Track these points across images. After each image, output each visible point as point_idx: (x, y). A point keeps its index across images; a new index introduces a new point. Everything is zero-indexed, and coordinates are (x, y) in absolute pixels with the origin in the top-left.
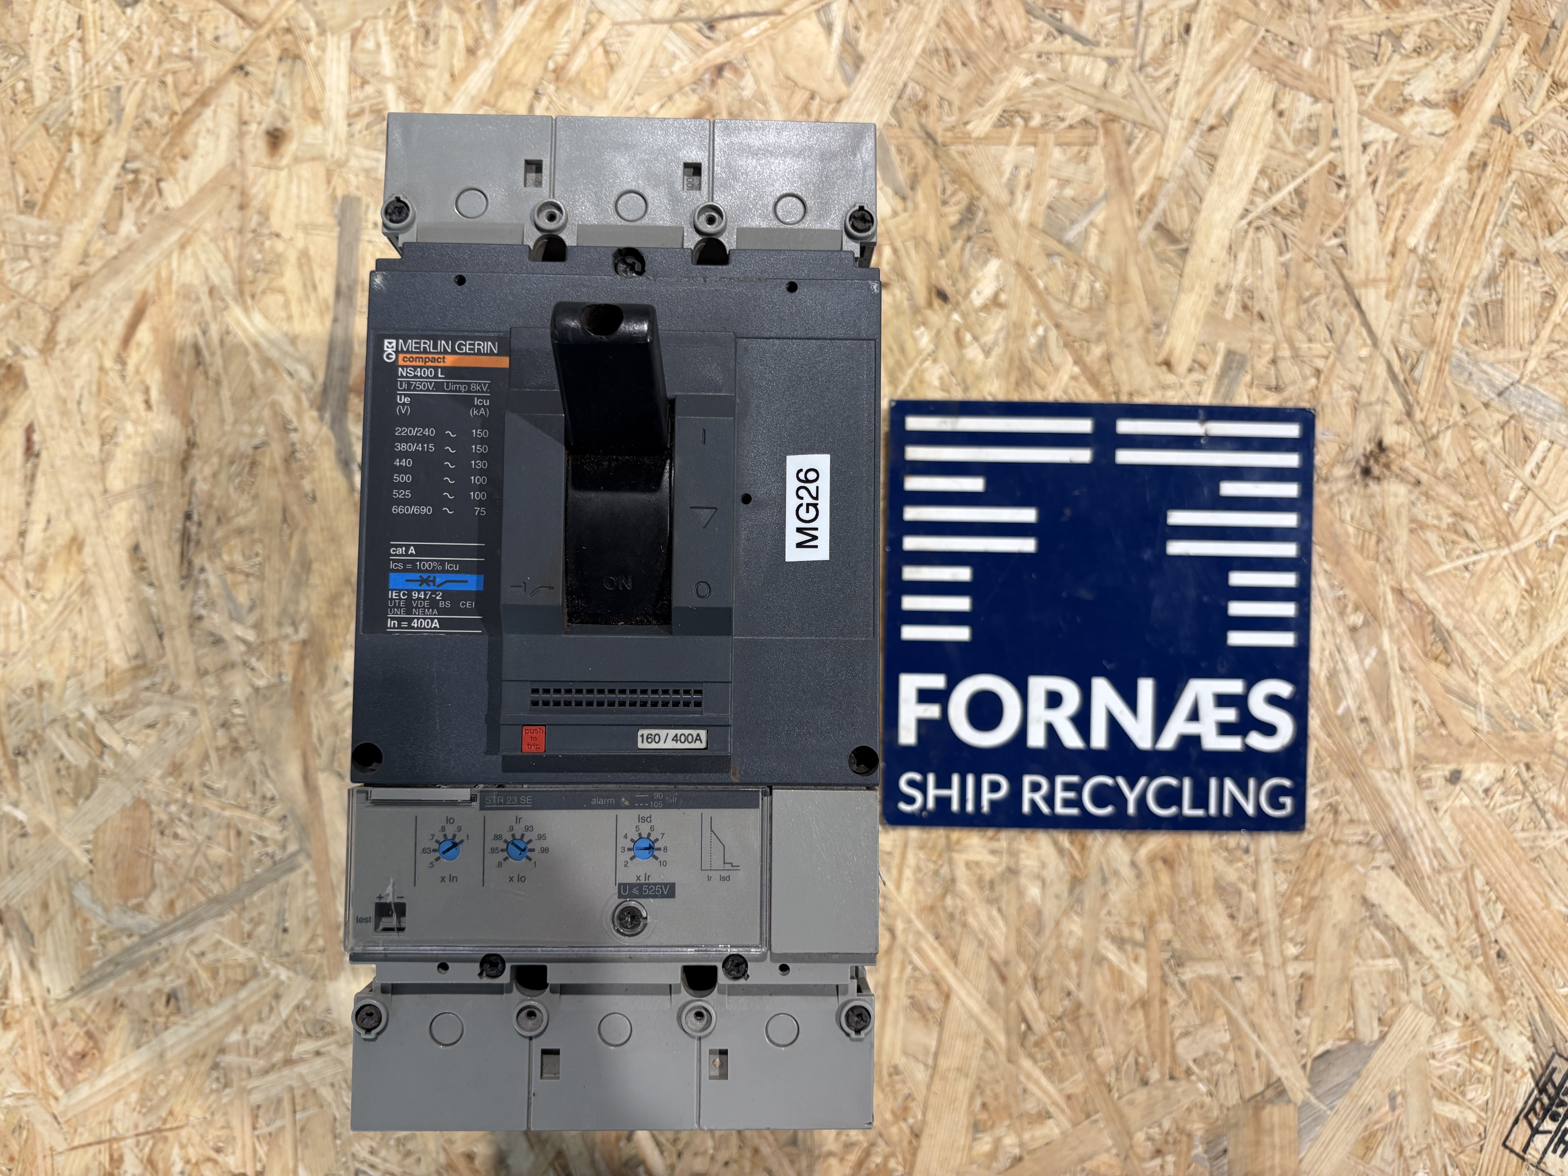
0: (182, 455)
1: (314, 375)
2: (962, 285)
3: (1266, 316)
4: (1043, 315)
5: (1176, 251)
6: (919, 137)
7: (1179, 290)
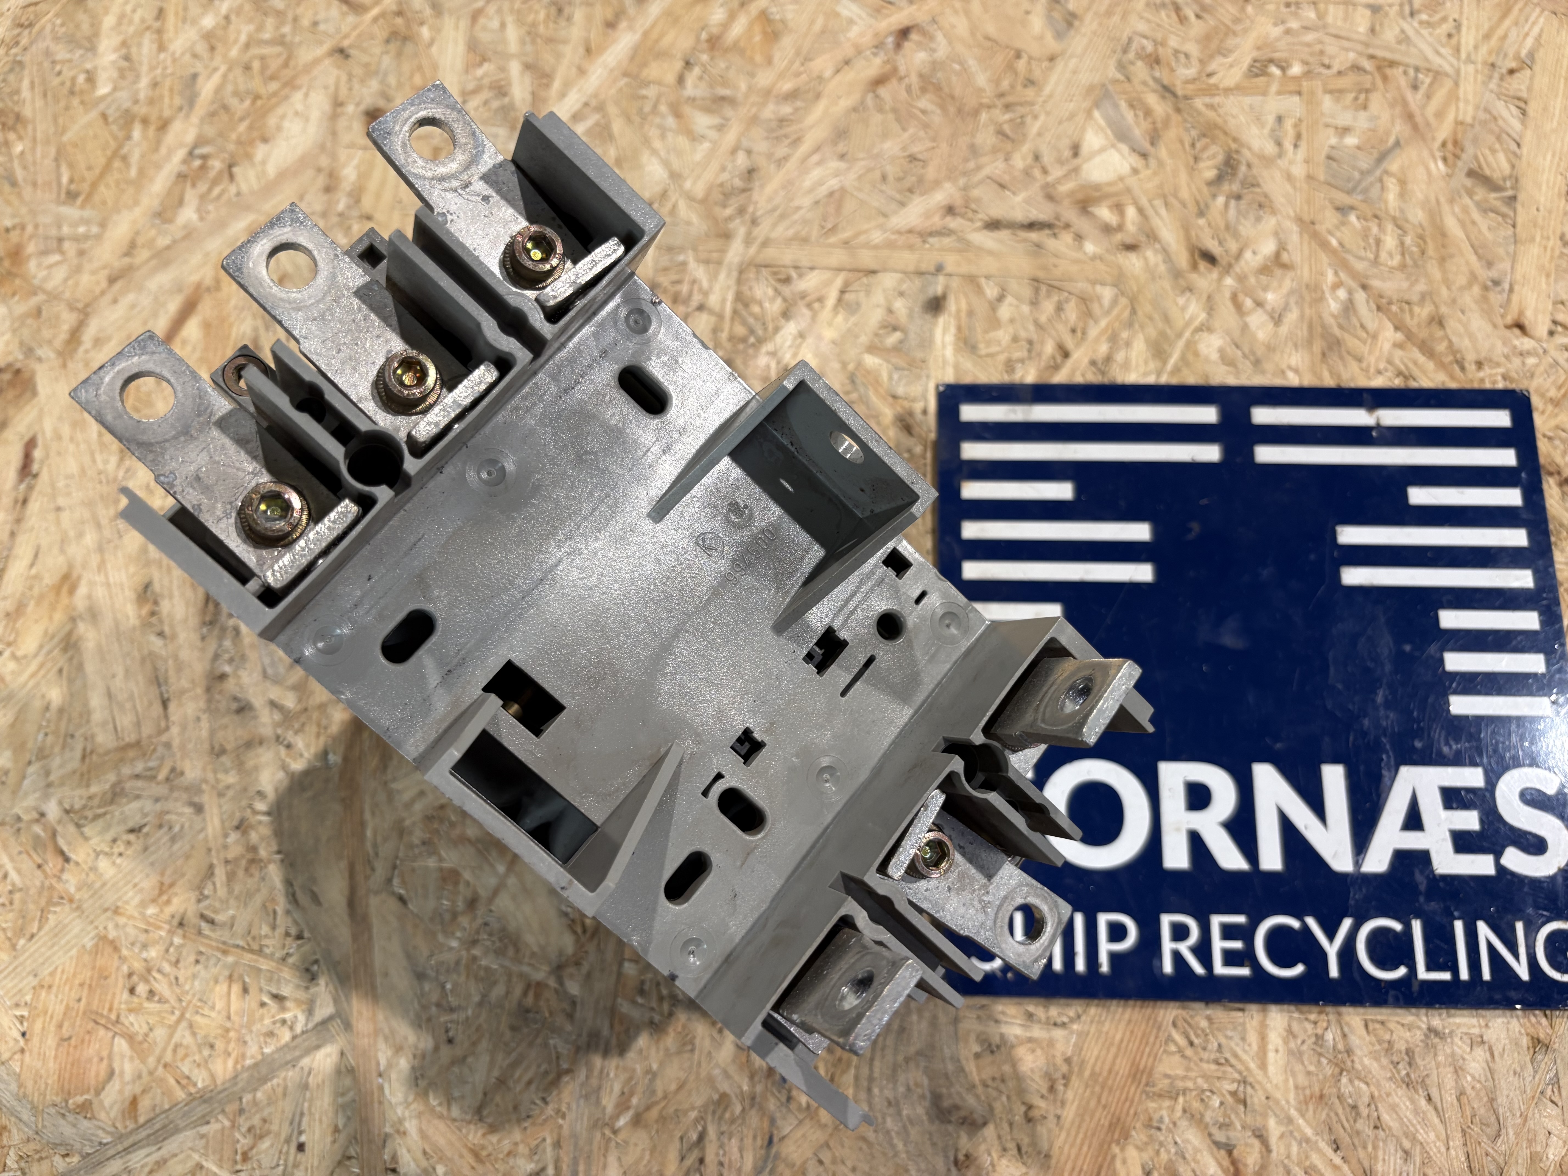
2: (1232, 246)
4: (1342, 275)
5: (1502, 199)
6: (1154, 91)
7: (1515, 242)
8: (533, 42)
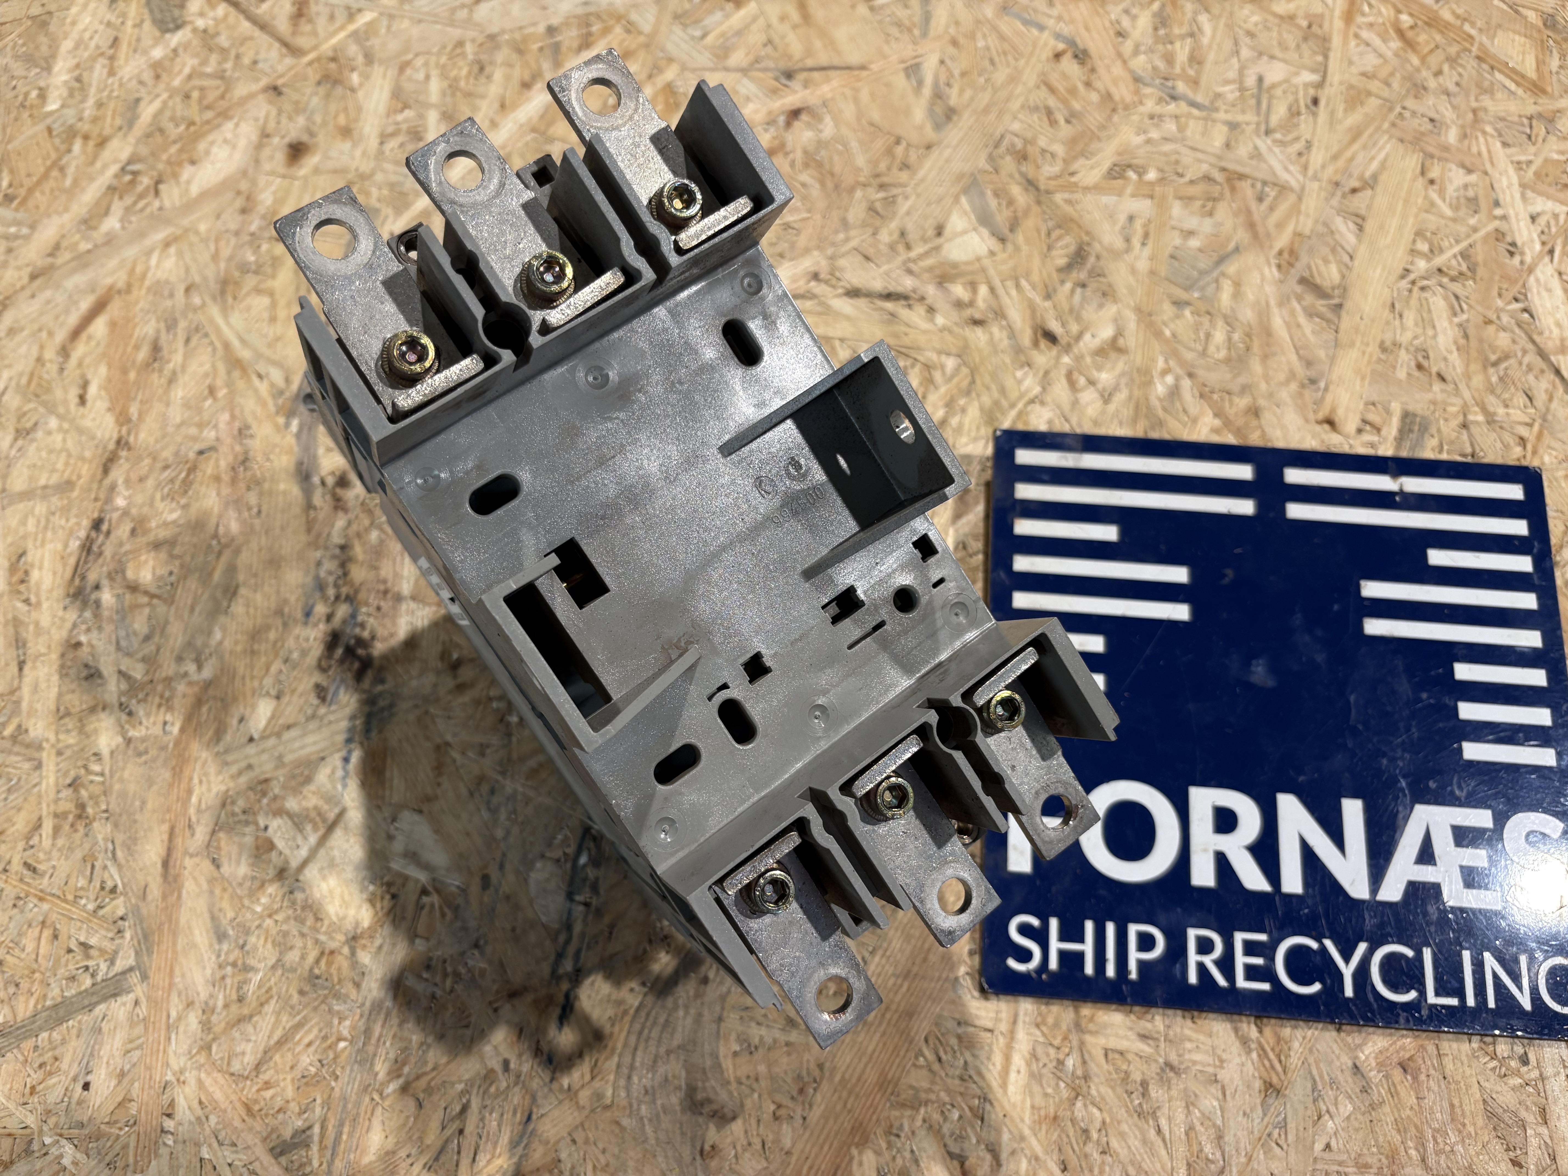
4: (1172, 363)
5: (1328, 306)
6: (1019, 184)
7: (1336, 346)
8: (453, 95)
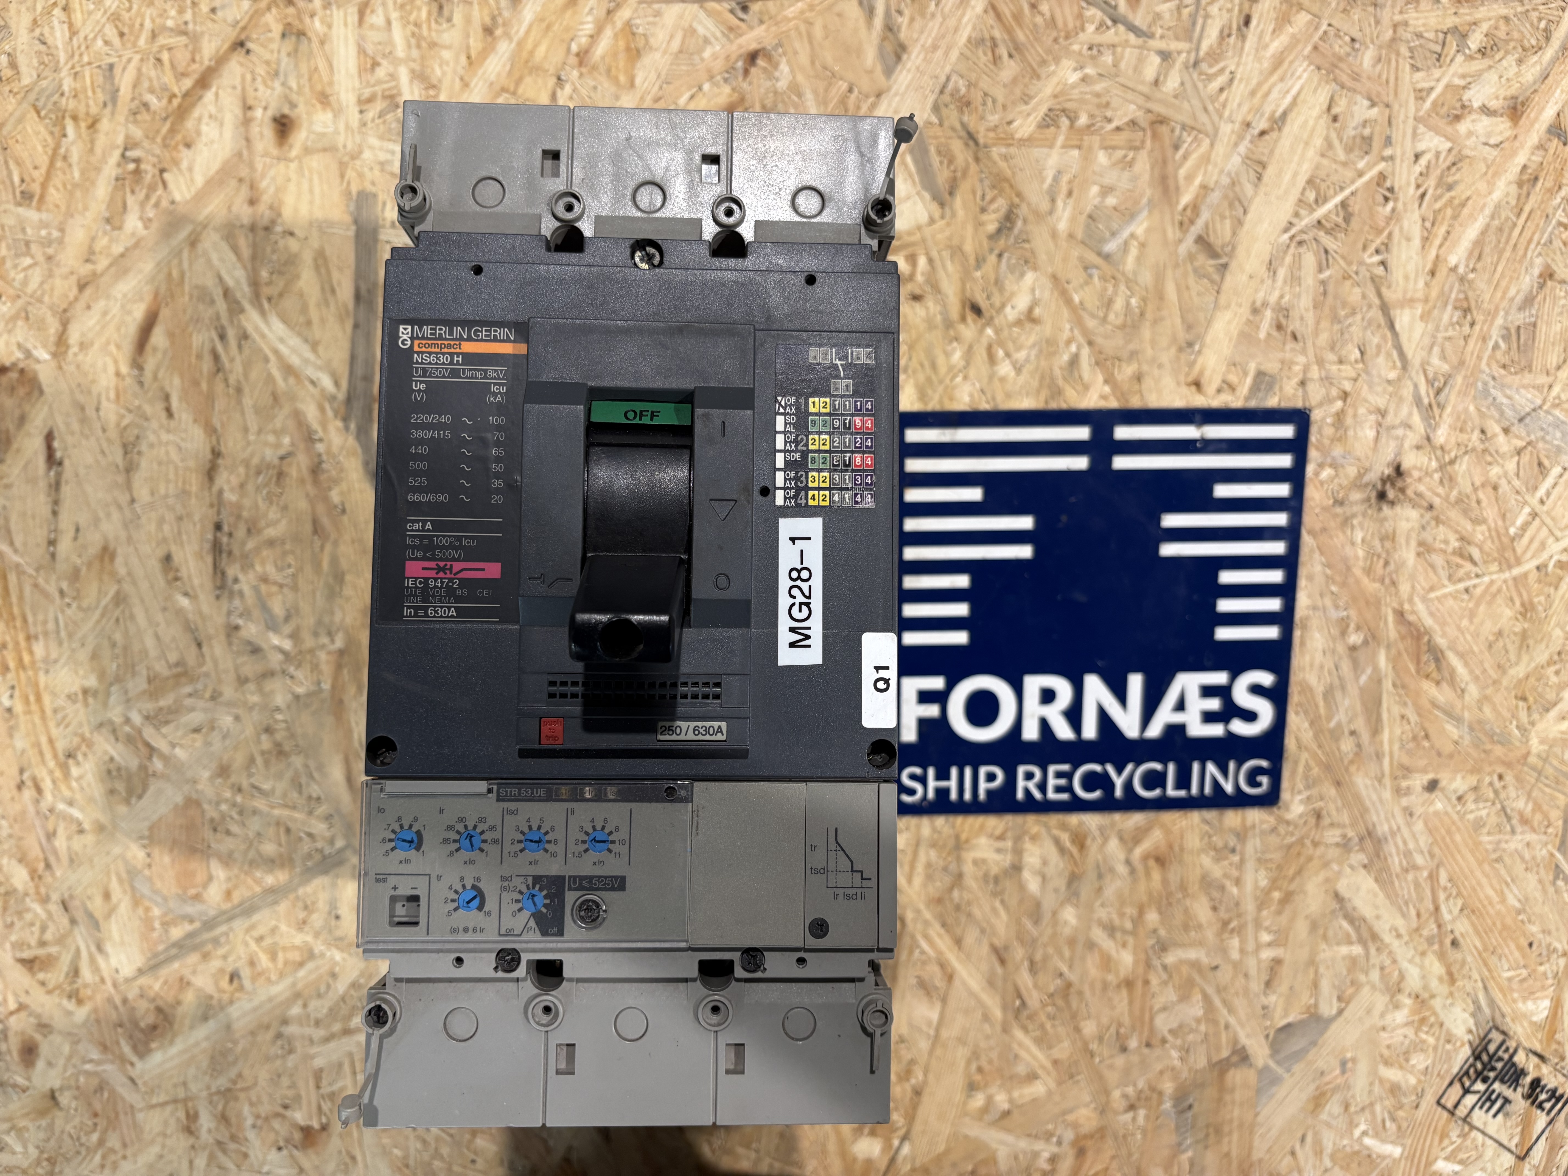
0: (208, 466)
1: (337, 384)
2: (997, 300)
3: (1299, 337)
